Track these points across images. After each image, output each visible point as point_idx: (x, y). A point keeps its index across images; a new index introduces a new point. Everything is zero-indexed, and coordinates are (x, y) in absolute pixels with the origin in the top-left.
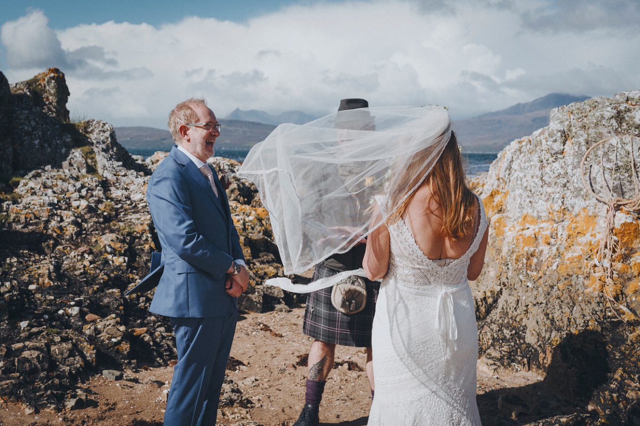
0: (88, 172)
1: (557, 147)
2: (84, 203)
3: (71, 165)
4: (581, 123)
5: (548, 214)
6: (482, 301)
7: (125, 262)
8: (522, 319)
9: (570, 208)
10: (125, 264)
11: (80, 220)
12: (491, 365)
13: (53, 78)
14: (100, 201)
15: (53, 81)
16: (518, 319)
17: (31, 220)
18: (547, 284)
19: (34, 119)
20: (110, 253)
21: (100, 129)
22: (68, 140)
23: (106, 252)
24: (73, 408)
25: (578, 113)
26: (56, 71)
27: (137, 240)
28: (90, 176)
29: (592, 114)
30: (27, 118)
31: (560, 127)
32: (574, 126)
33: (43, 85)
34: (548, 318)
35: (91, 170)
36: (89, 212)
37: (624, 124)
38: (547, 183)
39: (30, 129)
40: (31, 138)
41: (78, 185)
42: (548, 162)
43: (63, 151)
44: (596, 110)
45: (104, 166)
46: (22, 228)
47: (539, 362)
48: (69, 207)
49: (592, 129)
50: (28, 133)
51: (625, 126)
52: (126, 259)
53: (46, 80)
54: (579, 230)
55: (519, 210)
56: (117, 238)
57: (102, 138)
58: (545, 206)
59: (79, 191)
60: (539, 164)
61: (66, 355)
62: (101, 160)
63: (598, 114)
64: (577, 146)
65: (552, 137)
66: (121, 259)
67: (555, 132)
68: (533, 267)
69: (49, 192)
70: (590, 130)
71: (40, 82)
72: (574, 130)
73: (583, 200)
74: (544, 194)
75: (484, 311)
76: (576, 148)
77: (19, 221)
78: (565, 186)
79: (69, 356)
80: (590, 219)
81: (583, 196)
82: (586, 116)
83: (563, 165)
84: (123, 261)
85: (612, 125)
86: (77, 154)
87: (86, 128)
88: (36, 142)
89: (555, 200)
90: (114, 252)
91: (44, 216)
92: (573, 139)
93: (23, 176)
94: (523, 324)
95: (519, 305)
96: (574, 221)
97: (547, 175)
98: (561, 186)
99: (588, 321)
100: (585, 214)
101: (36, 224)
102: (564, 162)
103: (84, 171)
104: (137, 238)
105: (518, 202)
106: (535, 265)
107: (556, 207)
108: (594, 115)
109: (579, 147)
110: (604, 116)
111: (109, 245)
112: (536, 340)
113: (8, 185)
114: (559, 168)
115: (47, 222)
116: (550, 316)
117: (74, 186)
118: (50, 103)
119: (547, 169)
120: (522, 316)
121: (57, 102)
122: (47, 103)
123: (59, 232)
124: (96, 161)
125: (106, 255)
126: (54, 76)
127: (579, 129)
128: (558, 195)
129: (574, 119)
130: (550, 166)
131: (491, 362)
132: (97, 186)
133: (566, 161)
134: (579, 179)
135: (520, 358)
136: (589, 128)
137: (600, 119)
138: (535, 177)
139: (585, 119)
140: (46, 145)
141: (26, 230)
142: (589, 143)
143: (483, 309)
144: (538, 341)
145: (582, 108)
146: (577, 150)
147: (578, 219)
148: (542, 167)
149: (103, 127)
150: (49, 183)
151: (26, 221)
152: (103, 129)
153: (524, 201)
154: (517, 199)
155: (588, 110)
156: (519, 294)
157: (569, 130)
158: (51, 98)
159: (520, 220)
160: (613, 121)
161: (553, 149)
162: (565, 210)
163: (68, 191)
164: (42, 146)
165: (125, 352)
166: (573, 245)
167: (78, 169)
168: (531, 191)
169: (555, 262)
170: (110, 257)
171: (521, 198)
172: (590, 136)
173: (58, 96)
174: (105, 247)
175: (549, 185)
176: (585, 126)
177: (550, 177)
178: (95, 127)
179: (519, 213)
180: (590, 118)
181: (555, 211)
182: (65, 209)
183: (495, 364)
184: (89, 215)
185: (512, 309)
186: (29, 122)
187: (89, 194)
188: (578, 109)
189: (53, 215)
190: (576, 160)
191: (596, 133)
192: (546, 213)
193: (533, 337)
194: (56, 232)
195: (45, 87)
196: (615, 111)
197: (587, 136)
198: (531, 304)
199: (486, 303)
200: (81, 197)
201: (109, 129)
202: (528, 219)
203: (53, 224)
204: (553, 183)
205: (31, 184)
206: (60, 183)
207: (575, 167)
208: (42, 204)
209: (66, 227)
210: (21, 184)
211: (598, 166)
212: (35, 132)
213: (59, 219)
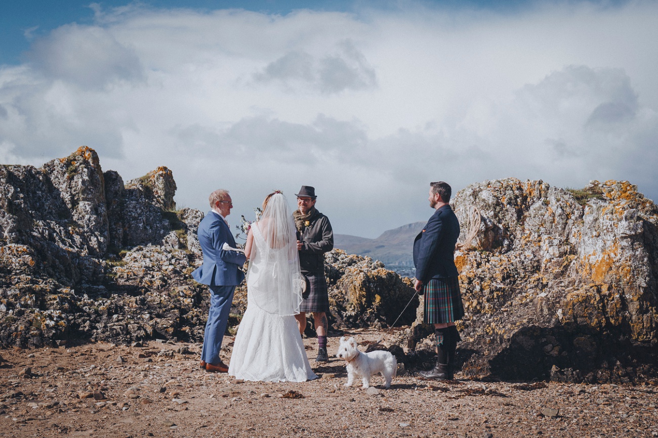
0: (179, 248)
2: (171, 267)
3: (167, 242)
7: (191, 302)
10: (191, 303)
11: (166, 278)
13: (161, 175)
14: (184, 267)
15: (161, 178)
17: (131, 276)
19: (140, 208)
20: (182, 297)
21: (194, 215)
22: (166, 224)
23: (180, 295)
24: (134, 346)
26: (165, 169)
27: (204, 291)
28: (180, 250)
30: (135, 207)
33: (153, 181)
35: (183, 246)
36: (174, 273)
37: (477, 199)
39: (136, 215)
40: (137, 222)
41: (170, 256)
43: (162, 232)
45: (193, 244)
46: (125, 281)
48: (160, 269)
50: (135, 219)
51: (477, 200)
52: (193, 300)
53: (156, 177)
56: (189, 288)
57: (194, 223)
59: (170, 260)
61: (136, 329)
62: (191, 239)
66: (189, 300)
69: (147, 260)
71: (151, 179)
77: (123, 277)
79: (138, 330)
84: (190, 301)
85: (471, 200)
86: (173, 235)
87: (182, 215)
88: (141, 225)
90: (185, 296)
91: (141, 274)
93: (130, 250)
101: (134, 279)
103: (176, 247)
104: (205, 289)
111: (182, 291)
113: (118, 256)
115: (143, 277)
117: (167, 257)
118: (159, 196)
121: (165, 195)
122: (156, 196)
123: (149, 284)
124: (186, 240)
125: (179, 297)
126: (162, 174)
132: (184, 257)
140: (148, 228)
141: (127, 283)
149: (195, 214)
150: (148, 254)
151: (128, 277)
152: (195, 216)
158: (159, 192)
160: (471, 197)
163: (162, 260)
164: (145, 228)
165: (171, 333)
167: (172, 245)
170: (182, 299)
173: (165, 190)
174: (179, 292)
178: (190, 214)
182: (157, 271)
184: (174, 275)
186: (136, 210)
187: (177, 263)
189: (147, 274)
194: (147, 284)
195: (155, 183)
196: (472, 191)
200: (171, 264)
201: (200, 215)
203: (147, 279)
205: (135, 255)
206: (156, 254)
208: (140, 267)
209: (154, 281)
210: (127, 255)
212: (140, 218)
213: (151, 277)
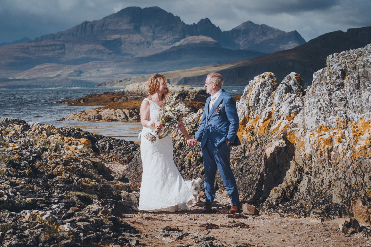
1: (339, 81)
4: (353, 65)
5: (337, 124)
6: (287, 189)
8: (326, 192)
9: (351, 120)
12: (318, 217)
16: (324, 192)
18: (344, 166)
25: (350, 59)
29: (361, 59)
31: (340, 68)
32: (349, 67)
34: (347, 186)
38: (334, 104)
42: (333, 91)
44: (363, 57)
47: (346, 212)
49: (362, 69)
54: (359, 132)
55: (316, 123)
58: (334, 119)
60: (328, 93)
63: (364, 59)
64: (352, 80)
65: (336, 75)
67: (338, 71)
68: (332, 158)
70: (360, 69)
72: (349, 70)
73: (359, 114)
74: (332, 112)
75: (289, 195)
76: (352, 81)
78: (346, 106)
80: (366, 125)
81: (359, 111)
82: (355, 61)
83: (343, 92)
89: (341, 115)
92: (349, 76)
94: (328, 194)
95: (324, 183)
96: (355, 127)
97: (334, 99)
98: (343, 106)
100: (362, 122)
102: (344, 90)
105: (315, 118)
106: (334, 156)
107: (342, 119)
108: (362, 60)
109: (353, 81)
110: (369, 61)
112: (341, 200)
114: (341, 94)
116: (349, 184)
119: (333, 95)
120: (327, 189)
127: (352, 69)
128: (342, 112)
129: (348, 63)
130: (334, 93)
131: (317, 215)
133: (345, 90)
134: (357, 101)
135: (333, 212)
136: (358, 69)
137: (366, 62)
138: (325, 101)
139: (355, 62)
142: (360, 77)
143: (288, 194)
144: (343, 200)
145: (351, 55)
146: (352, 82)
147: (358, 125)
148: (330, 95)
153: (320, 117)
154: (314, 116)
155: (356, 57)
156: (323, 176)
157: (346, 70)
159: (318, 129)
161: (337, 82)
162: (347, 121)
166: (358, 141)
168: (324, 110)
169: (348, 152)
171: (317, 115)
172: (360, 73)
175: (335, 105)
176: (356, 67)
177: (336, 100)
179: (316, 125)
180: (359, 62)
181: (341, 122)
183: (321, 216)
185: (319, 186)
188: (349, 56)
190: (352, 89)
191: (364, 71)
192: (335, 124)
193: (339, 199)
197: (357, 73)
198: (333, 181)
199: (290, 190)
202: (324, 128)
204: (338, 104)
207: (352, 93)
211: (369, 92)
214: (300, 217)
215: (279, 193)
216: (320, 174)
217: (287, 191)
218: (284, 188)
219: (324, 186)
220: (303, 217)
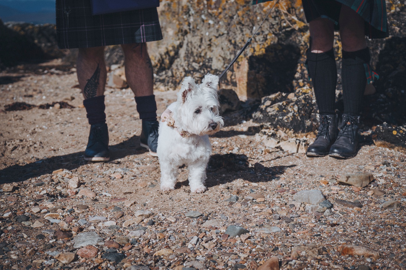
8: (206, 54)
16: (203, 54)
18: (227, 16)
34: (231, 44)
47: (227, 80)
68: (213, 6)
94: (208, 57)
95: (203, 42)
99: (267, 35)
112: (222, 64)
116: (233, 41)
120: (207, 50)
143: (167, 61)
144: (224, 64)
156: (202, 33)
185: (197, 47)
198: (214, 38)
199: (169, 56)
214: (168, 89)
215: (155, 59)
216: (198, 30)
217: (166, 57)
218: (163, 54)
219: (203, 47)
220: (171, 90)
